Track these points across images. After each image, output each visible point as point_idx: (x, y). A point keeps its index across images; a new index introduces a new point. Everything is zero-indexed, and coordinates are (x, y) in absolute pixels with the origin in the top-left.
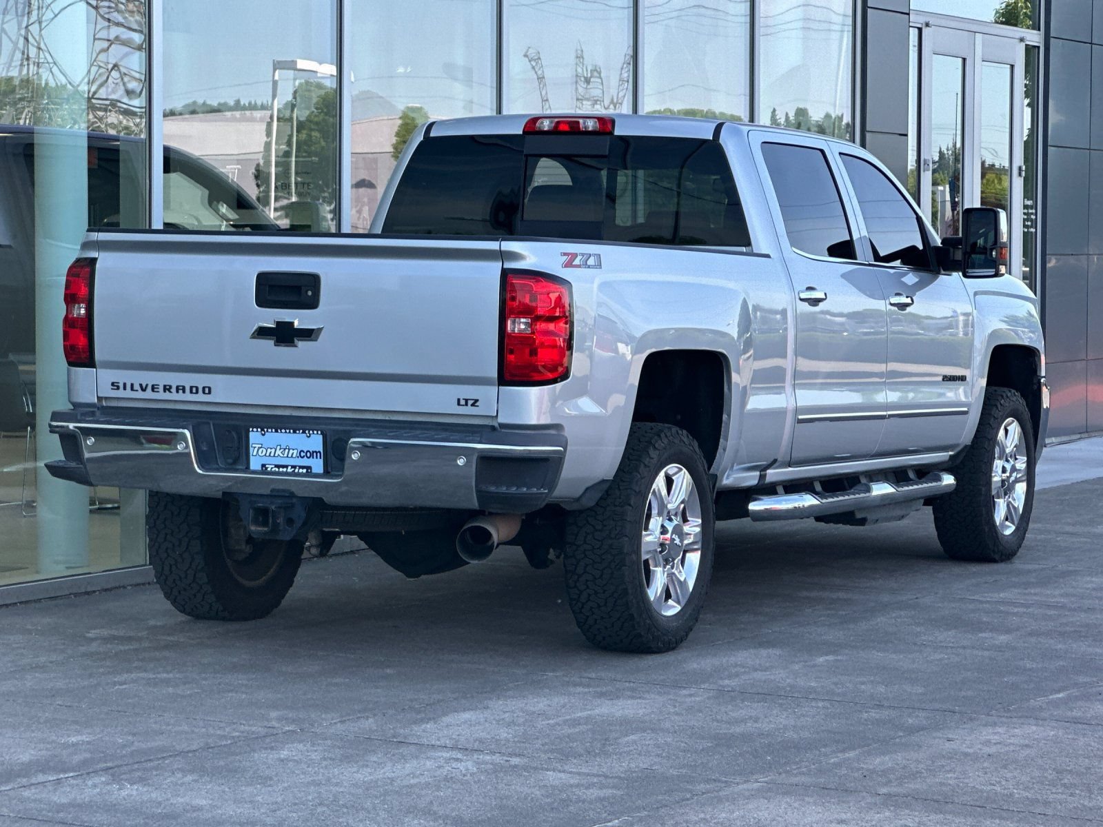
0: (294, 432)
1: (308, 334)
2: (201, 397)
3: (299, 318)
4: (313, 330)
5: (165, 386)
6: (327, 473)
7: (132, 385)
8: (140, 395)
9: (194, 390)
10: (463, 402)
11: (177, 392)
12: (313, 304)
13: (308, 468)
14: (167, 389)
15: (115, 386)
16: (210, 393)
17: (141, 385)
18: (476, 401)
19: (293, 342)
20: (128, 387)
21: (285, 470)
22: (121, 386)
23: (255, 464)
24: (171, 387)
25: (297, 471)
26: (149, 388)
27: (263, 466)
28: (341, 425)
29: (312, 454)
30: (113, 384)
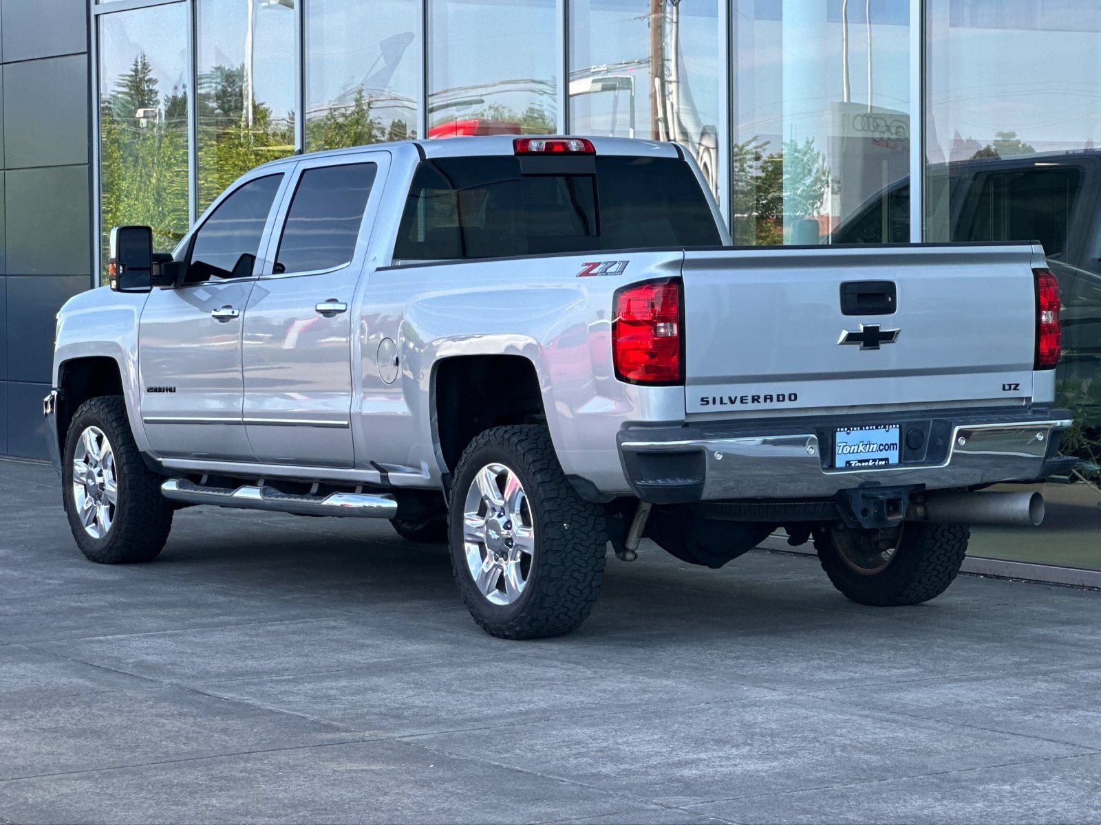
0: (877, 428)
1: (889, 337)
2: (787, 404)
3: (884, 323)
4: (893, 332)
5: (753, 397)
6: (902, 460)
7: (721, 399)
8: (730, 407)
9: (781, 398)
10: (1007, 387)
11: (765, 401)
12: (890, 309)
13: (887, 459)
14: (755, 399)
15: (705, 401)
16: (796, 399)
17: (730, 398)
18: (1017, 385)
19: (878, 345)
20: (718, 401)
21: (866, 464)
22: (711, 400)
23: (840, 462)
24: (759, 397)
25: (877, 463)
26: (738, 400)
27: (848, 462)
28: (911, 417)
29: (889, 447)
30: (702, 400)
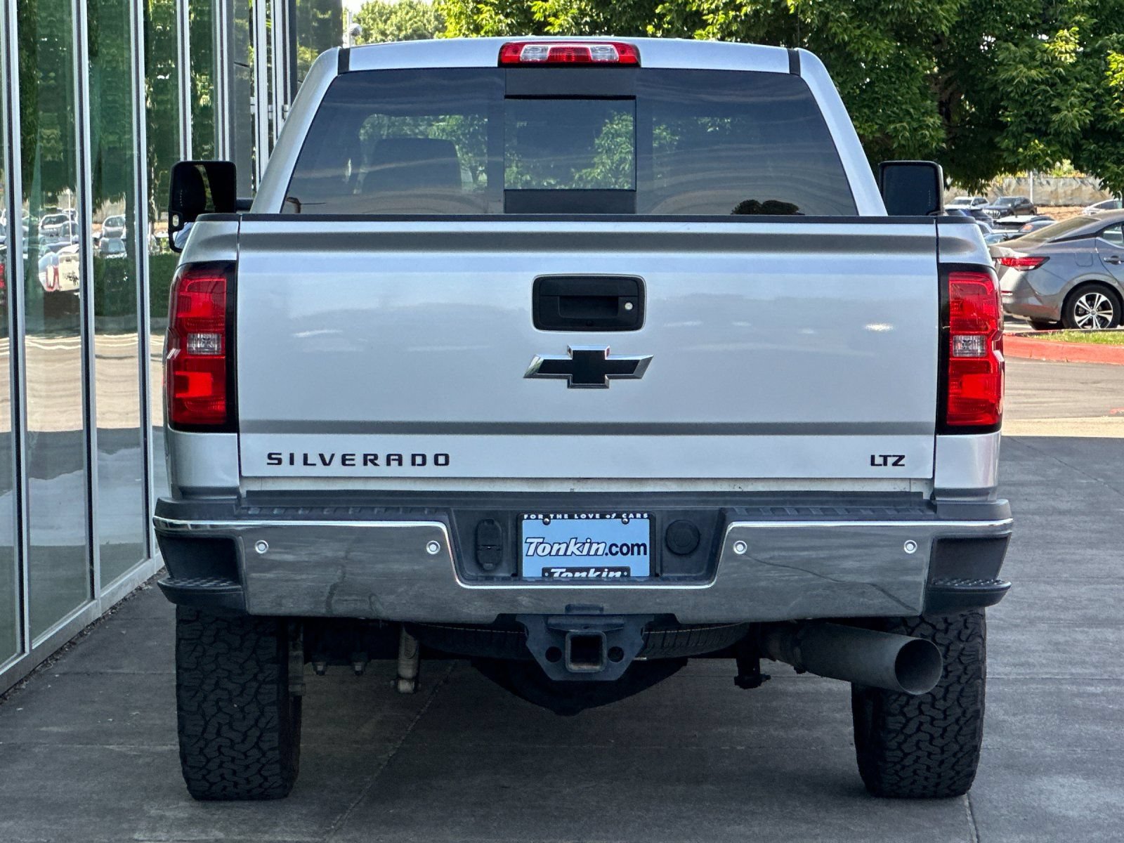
0: (603, 517)
1: (628, 369)
2: (430, 470)
3: (613, 344)
4: (636, 362)
5: (365, 456)
6: (655, 576)
7: (306, 457)
8: (320, 470)
9: (418, 459)
10: (879, 460)
11: (388, 464)
12: (634, 322)
13: (622, 569)
14: (370, 459)
15: (274, 459)
16: (447, 463)
17: (322, 456)
18: (901, 457)
19: (603, 381)
20: (299, 459)
21: (584, 574)
22: (286, 459)
23: (530, 568)
24: (376, 457)
25: (604, 574)
26: (337, 460)
27: (544, 570)
28: (677, 503)
29: (630, 549)
30: (270, 456)
